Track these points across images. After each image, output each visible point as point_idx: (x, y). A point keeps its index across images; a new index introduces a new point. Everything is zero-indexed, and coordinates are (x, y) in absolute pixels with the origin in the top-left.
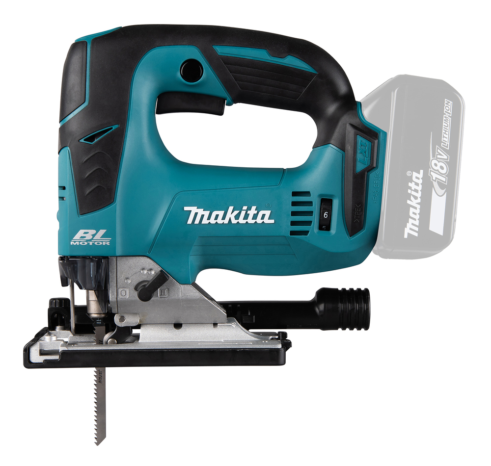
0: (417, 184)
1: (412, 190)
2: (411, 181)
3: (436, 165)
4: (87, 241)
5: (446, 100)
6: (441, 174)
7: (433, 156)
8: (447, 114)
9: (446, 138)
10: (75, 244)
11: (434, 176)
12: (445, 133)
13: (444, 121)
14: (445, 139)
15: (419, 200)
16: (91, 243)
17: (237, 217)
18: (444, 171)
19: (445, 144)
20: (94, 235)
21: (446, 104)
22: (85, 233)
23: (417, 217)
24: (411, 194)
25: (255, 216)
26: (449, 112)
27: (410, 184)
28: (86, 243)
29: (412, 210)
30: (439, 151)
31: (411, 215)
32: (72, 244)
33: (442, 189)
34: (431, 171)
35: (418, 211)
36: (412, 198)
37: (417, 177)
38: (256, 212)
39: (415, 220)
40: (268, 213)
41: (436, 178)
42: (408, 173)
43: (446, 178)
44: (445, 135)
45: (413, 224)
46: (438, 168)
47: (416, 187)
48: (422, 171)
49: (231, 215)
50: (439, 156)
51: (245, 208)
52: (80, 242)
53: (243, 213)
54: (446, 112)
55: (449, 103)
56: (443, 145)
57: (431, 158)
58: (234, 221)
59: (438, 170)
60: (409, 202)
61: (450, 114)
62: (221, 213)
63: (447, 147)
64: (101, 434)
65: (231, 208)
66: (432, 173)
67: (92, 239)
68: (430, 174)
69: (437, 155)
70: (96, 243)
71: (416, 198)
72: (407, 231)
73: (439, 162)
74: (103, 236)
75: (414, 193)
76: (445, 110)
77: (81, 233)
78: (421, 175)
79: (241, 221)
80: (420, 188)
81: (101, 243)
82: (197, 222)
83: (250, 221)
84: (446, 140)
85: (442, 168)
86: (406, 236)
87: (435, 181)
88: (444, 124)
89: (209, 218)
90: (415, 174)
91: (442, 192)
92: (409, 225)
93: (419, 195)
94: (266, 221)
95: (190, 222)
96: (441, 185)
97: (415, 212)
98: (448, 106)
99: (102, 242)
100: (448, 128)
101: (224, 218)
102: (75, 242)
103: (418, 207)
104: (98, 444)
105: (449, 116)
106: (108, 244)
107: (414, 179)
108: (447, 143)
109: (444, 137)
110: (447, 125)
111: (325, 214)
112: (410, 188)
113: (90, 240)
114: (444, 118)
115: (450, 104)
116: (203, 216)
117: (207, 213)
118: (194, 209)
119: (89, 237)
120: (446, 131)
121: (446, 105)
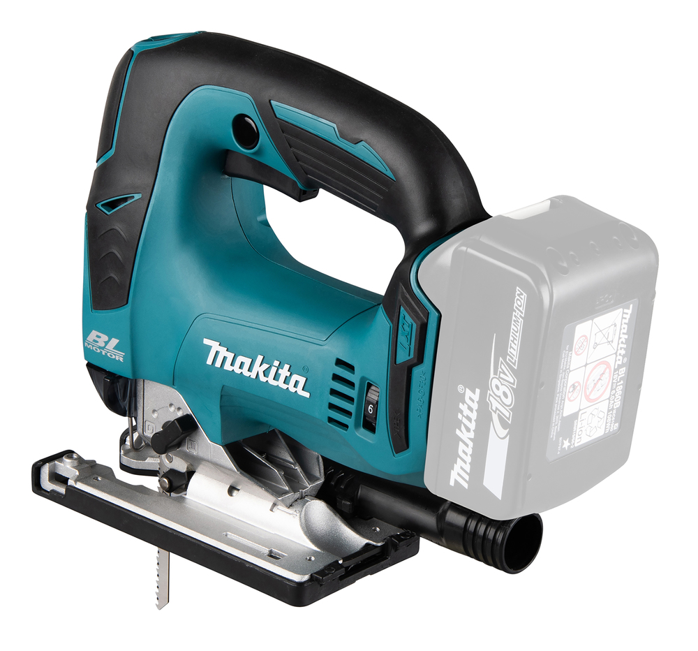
0: (470, 409)
1: (463, 416)
2: (464, 402)
3: (497, 387)
4: (100, 347)
5: (518, 288)
6: (503, 404)
7: (495, 373)
8: (517, 311)
9: (514, 350)
10: (90, 347)
11: (495, 404)
12: (513, 341)
13: (513, 322)
14: (512, 350)
15: (472, 435)
16: (104, 352)
17: (266, 373)
18: (508, 401)
19: (513, 359)
21: (518, 295)
23: (468, 459)
24: (461, 422)
25: (287, 380)
26: (521, 309)
27: (461, 406)
28: (99, 351)
29: (461, 446)
30: (503, 366)
31: (460, 453)
32: (86, 346)
33: (505, 428)
34: (490, 395)
35: (469, 451)
36: (463, 428)
37: (472, 397)
38: (288, 374)
39: (465, 462)
40: (302, 380)
41: (497, 409)
42: (460, 388)
43: (510, 414)
44: (513, 345)
45: (462, 468)
46: (500, 393)
47: (470, 414)
48: (478, 391)
49: (259, 369)
50: (502, 375)
51: (276, 363)
52: (93, 346)
53: (274, 370)
54: (516, 307)
55: (522, 294)
56: (509, 360)
57: (492, 375)
58: (263, 379)
59: (499, 397)
60: (458, 432)
61: (522, 313)
62: (248, 361)
63: (514, 364)
64: (164, 597)
65: (260, 358)
66: (491, 398)
67: (104, 347)
68: (489, 400)
69: (500, 372)
70: (108, 354)
71: (468, 430)
72: (454, 476)
73: (502, 384)
74: (116, 348)
75: (465, 421)
76: (515, 304)
77: (94, 334)
78: (476, 397)
79: (271, 380)
80: (474, 416)
81: (114, 357)
82: (218, 364)
84: (514, 353)
85: (505, 395)
86: (452, 483)
87: (495, 412)
88: (512, 326)
89: (233, 364)
90: (468, 393)
91: (503, 432)
92: (457, 468)
93: (472, 426)
94: (300, 391)
95: (209, 362)
96: (504, 423)
97: (465, 450)
98: (521, 300)
99: (115, 355)
100: (518, 334)
101: (250, 369)
102: (89, 344)
103: (471, 444)
104: (160, 607)
105: (520, 316)
106: (121, 359)
107: (467, 399)
108: (514, 358)
109: (511, 347)
110: (516, 330)
111: (369, 408)
112: (461, 412)
114: (514, 318)
115: (523, 297)
116: (225, 358)
117: (230, 356)
118: (215, 346)
119: (101, 343)
120: (514, 339)
121: (517, 297)
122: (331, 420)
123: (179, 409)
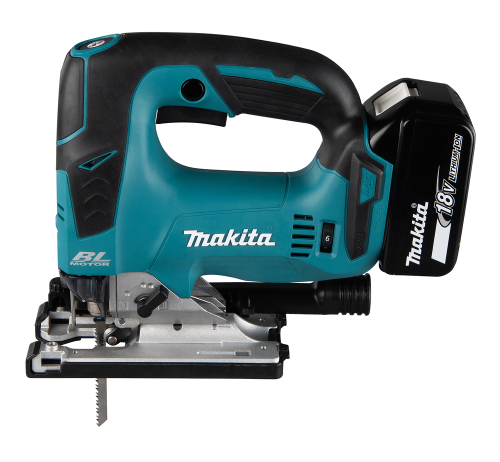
0: (421, 216)
1: (416, 221)
2: (416, 213)
3: (442, 197)
4: (86, 262)
6: (446, 206)
7: (440, 189)
8: (456, 148)
9: (454, 172)
10: (75, 264)
11: (440, 208)
12: (453, 167)
13: (453, 155)
14: (452, 173)
15: (423, 231)
16: (90, 264)
17: (238, 240)
18: (450, 204)
19: (453, 177)
20: (93, 257)
21: (456, 138)
22: (84, 255)
23: (420, 246)
24: (415, 225)
25: (256, 239)
26: (459, 146)
27: (414, 216)
28: (85, 264)
29: (415, 240)
30: (446, 184)
31: (414, 244)
32: (71, 264)
33: (447, 220)
34: (436, 203)
35: (421, 241)
36: (416, 229)
37: (422, 209)
38: (257, 235)
39: (418, 249)
40: (268, 236)
41: (441, 210)
42: (413, 205)
43: (451, 210)
44: (453, 169)
45: (415, 253)
46: (444, 200)
47: (421, 219)
48: (427, 204)
49: (231, 238)
50: (445, 189)
51: (246, 231)
52: (79, 263)
53: (244, 236)
55: (459, 137)
56: (450, 178)
57: (437, 191)
58: (234, 244)
59: (443, 203)
60: (412, 232)
61: (459, 148)
62: (221, 236)
63: (454, 180)
64: (102, 416)
65: (231, 231)
66: (437, 205)
67: (92, 260)
68: (436, 206)
69: (444, 188)
70: (95, 264)
71: (420, 228)
72: (409, 259)
73: (445, 195)
74: (102, 258)
75: (417, 224)
76: (454, 144)
77: (80, 255)
78: (426, 207)
79: (242, 243)
81: (100, 265)
82: (197, 245)
83: (251, 243)
84: (454, 173)
85: (448, 200)
86: (407, 264)
87: (440, 213)
88: (452, 158)
89: (209, 241)
90: (420, 206)
92: (411, 254)
94: (267, 243)
95: (190, 245)
96: (446, 217)
97: (418, 242)
98: (458, 141)
99: (102, 263)
100: (456, 162)
101: (224, 241)
102: (74, 263)
103: (422, 237)
104: (99, 425)
105: (458, 150)
106: (107, 265)
107: (419, 211)
108: (454, 177)
109: (452, 170)
110: (455, 159)
111: (327, 238)
112: (414, 219)
113: (90, 262)
115: (460, 139)
116: (203, 239)
117: (207, 236)
118: (194, 233)
119: (88, 258)
120: (454, 165)
121: (456, 140)
122: (293, 254)
123: (150, 284)
